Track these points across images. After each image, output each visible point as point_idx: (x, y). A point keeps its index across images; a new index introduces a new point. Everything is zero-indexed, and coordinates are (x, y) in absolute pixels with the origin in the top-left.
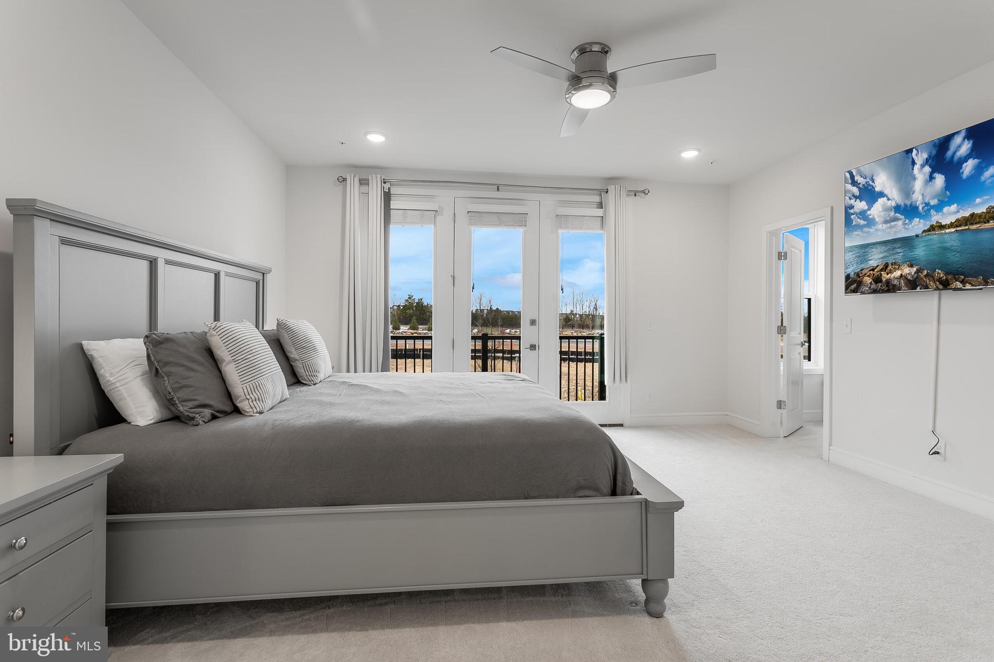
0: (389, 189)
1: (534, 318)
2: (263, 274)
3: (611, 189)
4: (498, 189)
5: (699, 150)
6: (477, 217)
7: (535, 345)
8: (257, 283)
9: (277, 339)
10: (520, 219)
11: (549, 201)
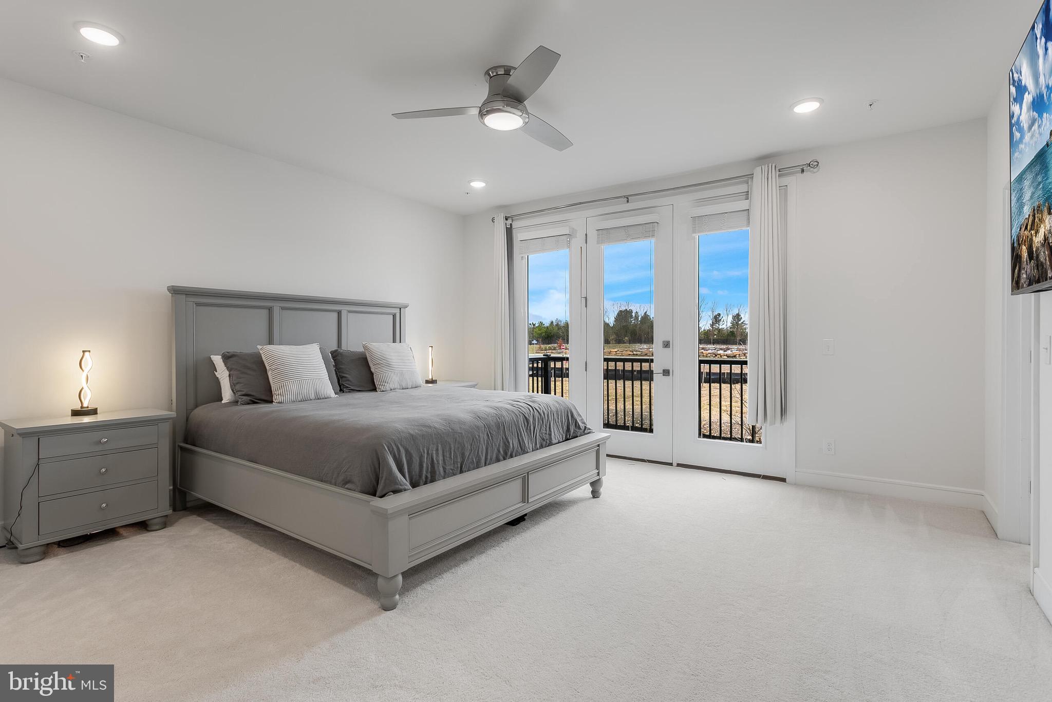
0: (511, 225)
1: (667, 340)
2: (400, 308)
3: (757, 171)
4: (628, 201)
5: (821, 101)
6: (605, 234)
7: (669, 370)
8: (394, 316)
9: (363, 358)
10: (648, 230)
11: (684, 204)
